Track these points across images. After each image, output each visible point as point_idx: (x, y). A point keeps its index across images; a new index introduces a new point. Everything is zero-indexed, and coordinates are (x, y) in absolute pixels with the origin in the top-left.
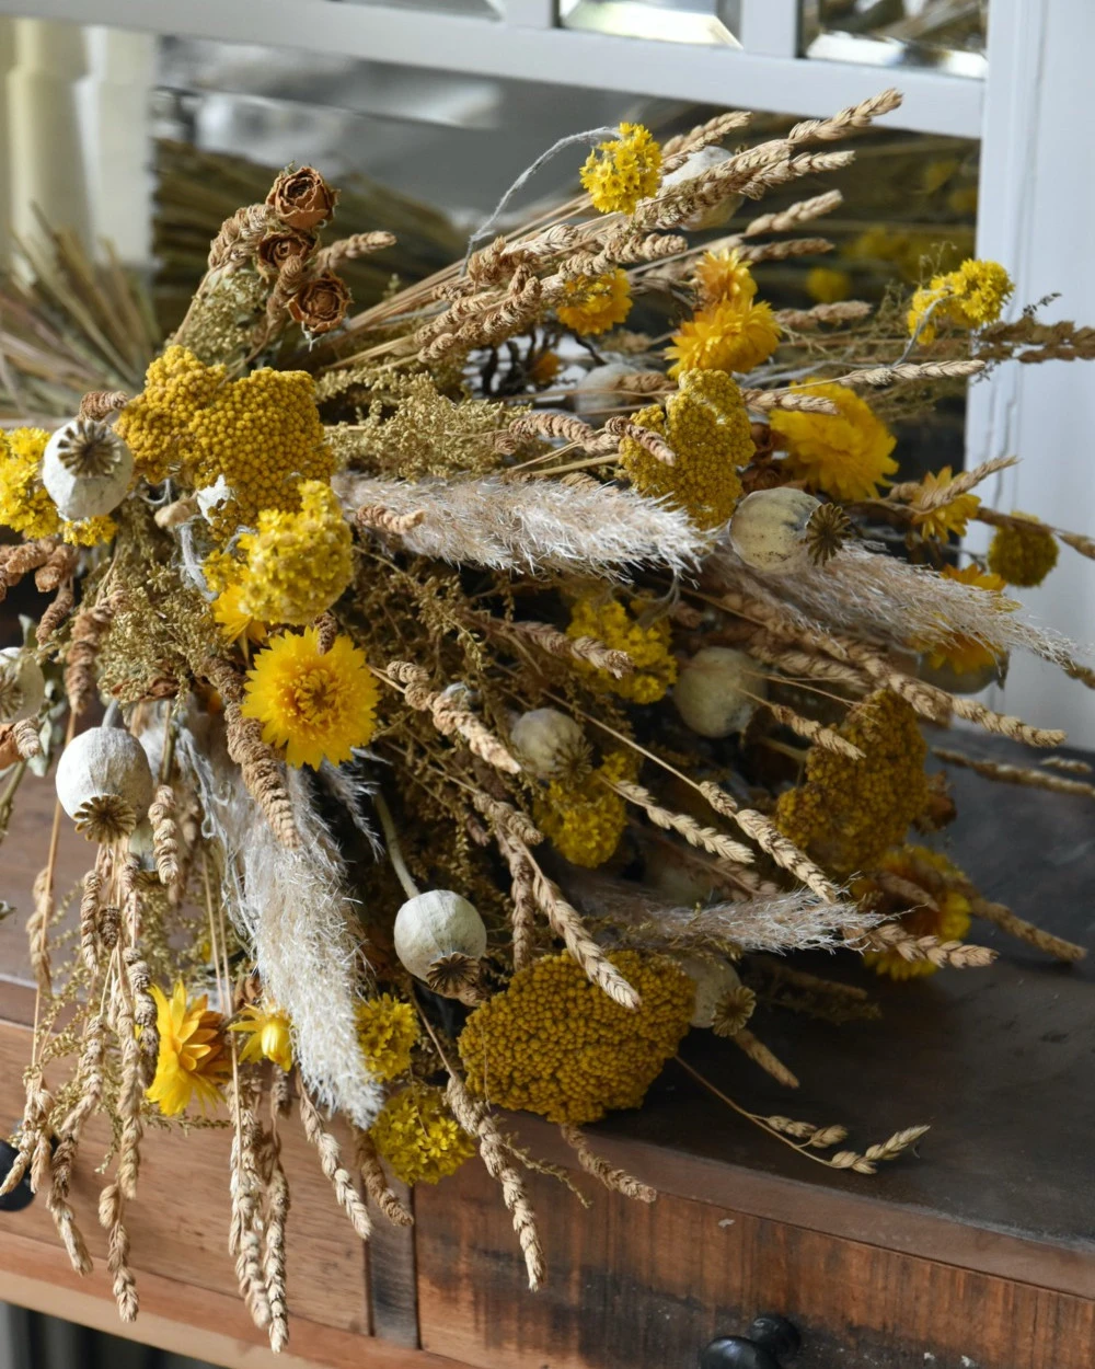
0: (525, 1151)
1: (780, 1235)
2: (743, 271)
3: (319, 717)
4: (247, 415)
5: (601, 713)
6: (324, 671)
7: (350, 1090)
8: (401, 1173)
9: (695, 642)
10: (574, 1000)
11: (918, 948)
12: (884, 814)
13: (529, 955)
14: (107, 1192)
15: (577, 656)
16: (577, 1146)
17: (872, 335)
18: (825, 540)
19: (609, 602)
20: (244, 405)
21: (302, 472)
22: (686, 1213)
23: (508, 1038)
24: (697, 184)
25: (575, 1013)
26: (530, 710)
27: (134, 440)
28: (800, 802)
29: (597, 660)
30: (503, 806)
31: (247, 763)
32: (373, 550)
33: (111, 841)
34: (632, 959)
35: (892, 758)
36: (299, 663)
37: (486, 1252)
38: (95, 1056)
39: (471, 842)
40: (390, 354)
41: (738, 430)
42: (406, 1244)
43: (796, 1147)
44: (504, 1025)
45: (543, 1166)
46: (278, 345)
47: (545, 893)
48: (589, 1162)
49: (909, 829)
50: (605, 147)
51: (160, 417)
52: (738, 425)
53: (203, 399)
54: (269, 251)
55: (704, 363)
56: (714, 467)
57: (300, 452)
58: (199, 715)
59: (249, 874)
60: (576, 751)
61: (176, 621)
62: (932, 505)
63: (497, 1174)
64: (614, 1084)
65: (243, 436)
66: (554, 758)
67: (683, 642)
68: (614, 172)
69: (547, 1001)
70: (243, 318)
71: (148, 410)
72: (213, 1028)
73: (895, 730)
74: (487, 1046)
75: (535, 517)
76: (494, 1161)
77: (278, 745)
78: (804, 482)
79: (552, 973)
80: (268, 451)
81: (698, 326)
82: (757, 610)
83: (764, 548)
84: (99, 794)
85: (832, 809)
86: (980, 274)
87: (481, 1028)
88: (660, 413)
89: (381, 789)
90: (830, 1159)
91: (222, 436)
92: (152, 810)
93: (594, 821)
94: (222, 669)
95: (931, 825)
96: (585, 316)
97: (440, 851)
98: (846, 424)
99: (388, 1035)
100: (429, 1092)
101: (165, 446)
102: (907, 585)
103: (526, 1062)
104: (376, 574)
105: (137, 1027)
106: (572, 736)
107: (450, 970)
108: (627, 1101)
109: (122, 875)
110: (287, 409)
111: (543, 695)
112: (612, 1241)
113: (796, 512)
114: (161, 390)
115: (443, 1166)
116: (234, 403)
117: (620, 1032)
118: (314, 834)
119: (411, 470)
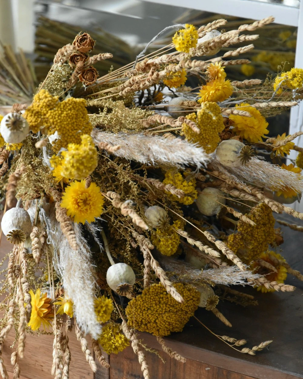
0: (145, 345)
1: (225, 373)
2: (222, 70)
3: (85, 208)
4: (65, 113)
5: (173, 207)
6: (87, 194)
7: (92, 327)
8: (106, 350)
9: (203, 185)
10: (162, 298)
11: (271, 285)
12: (261, 242)
13: (148, 284)
14: (14, 354)
15: (166, 190)
16: (161, 343)
17: (262, 90)
18: (246, 157)
19: (177, 173)
20: (64, 109)
21: (82, 131)
22: (195, 365)
23: (141, 309)
24: (209, 43)
25: (162, 302)
26: (151, 206)
27: (29, 119)
28: (235, 238)
29: (172, 192)
30: (142, 236)
31: (62, 222)
32: (103, 154)
33: (18, 244)
34: (181, 286)
35: (264, 224)
36: (80, 191)
37: (132, 375)
38: (12, 313)
39: (131, 247)
40: (110, 92)
41: (219, 121)
42: (107, 372)
43: (230, 346)
44: (140, 305)
45: (151, 350)
46: (75, 88)
47: (154, 264)
48: (165, 349)
49: (269, 246)
50: (181, 31)
51: (38, 112)
52: (220, 120)
53: (51, 107)
54: (73, 59)
55: (209, 99)
56: (212, 133)
57: (81, 125)
58: (47, 204)
59: (61, 256)
60: (165, 220)
61: (41, 176)
62: (279, 145)
63: (137, 353)
64: (174, 324)
65: (64, 119)
66: (158, 222)
67: (200, 186)
68: (183, 40)
69: (154, 298)
70: (64, 79)
71: (34, 110)
72: (49, 303)
73: (266, 216)
74: (134, 312)
75: (155, 148)
76: (136, 349)
77: (72, 216)
78: (239, 136)
79: (156, 289)
80: (71, 124)
81: (208, 87)
82: (223, 176)
83: (227, 159)
84: (15, 229)
85: (245, 240)
86: (297, 73)
87: (133, 306)
88: (195, 116)
89: (104, 229)
90: (241, 350)
91: (57, 119)
92: (31, 235)
93: (170, 242)
94: (54, 191)
95: (276, 245)
96: (172, 82)
97: (121, 249)
98: (253, 118)
99: (104, 309)
100: (116, 325)
101: (39, 121)
102: (271, 171)
103: (147, 317)
104: (104, 161)
105: (25, 304)
106: (164, 215)
107: (124, 288)
108: (178, 329)
109: (21, 255)
110: (77, 111)
111: (155, 201)
112: (171, 373)
113: (237, 148)
114: (38, 104)
115: (119, 349)
116: (61, 108)
117: (176, 308)
118: (82, 243)
119: (116, 130)
